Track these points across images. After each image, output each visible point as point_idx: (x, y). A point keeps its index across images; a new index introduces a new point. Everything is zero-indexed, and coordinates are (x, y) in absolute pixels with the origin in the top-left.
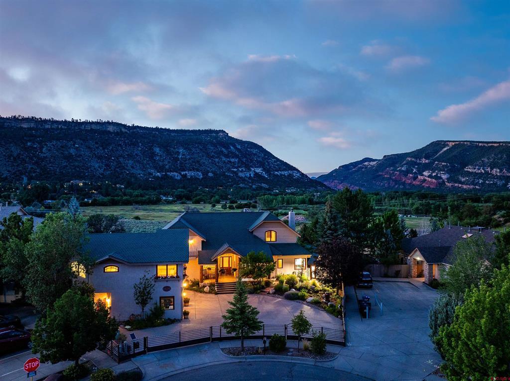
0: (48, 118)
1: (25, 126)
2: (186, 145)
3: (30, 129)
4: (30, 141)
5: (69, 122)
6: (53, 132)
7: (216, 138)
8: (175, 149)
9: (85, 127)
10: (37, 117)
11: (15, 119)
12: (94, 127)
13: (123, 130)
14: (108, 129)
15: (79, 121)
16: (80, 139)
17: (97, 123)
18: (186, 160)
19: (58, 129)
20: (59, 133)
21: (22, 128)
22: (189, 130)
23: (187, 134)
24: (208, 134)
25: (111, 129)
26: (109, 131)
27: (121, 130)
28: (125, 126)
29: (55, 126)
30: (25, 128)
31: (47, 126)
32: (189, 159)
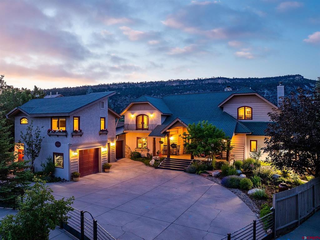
0: (185, 79)
1: (174, 85)
2: (269, 87)
3: (177, 86)
4: (176, 92)
5: (197, 80)
6: (188, 87)
7: (293, 81)
8: (261, 90)
9: (205, 82)
10: (180, 79)
11: (170, 82)
12: (210, 81)
13: (227, 81)
14: (218, 82)
15: (202, 79)
16: (202, 89)
17: (212, 79)
18: (269, 98)
19: (190, 85)
20: (191, 87)
21: (173, 86)
22: (272, 77)
23: (271, 80)
24: (287, 78)
25: (220, 81)
26: (218, 83)
27: (226, 82)
28: (228, 79)
29: (189, 83)
30: (174, 86)
31: (185, 84)
32: (272, 97)
